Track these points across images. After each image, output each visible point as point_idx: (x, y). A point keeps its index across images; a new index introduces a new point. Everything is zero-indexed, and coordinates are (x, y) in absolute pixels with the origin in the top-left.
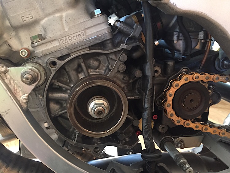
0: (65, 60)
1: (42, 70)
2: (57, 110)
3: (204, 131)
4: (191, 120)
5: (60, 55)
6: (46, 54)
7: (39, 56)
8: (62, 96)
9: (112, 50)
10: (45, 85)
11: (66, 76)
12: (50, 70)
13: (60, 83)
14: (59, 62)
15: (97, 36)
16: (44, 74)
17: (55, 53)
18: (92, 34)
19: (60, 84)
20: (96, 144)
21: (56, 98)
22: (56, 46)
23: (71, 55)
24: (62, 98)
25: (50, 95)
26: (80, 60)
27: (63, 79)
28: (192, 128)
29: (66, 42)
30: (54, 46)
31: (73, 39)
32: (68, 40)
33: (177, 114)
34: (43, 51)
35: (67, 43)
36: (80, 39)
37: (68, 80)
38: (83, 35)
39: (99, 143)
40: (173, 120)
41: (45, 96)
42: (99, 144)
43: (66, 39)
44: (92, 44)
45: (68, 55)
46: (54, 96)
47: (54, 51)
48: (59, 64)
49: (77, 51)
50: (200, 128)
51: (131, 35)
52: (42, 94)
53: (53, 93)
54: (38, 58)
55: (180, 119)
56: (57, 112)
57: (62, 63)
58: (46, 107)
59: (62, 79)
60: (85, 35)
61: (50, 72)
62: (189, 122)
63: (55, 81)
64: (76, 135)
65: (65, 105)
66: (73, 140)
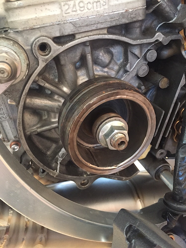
0: (66, 45)
1: (23, 56)
2: (34, 125)
5: (58, 35)
6: (34, 27)
7: (20, 29)
9: (142, 40)
12: (37, 59)
13: (47, 82)
14: (56, 47)
15: (127, 11)
16: (26, 66)
17: (50, 27)
18: (119, 5)
19: (47, 85)
21: (38, 107)
22: (54, 15)
23: (77, 36)
24: (46, 108)
26: (86, 49)
29: (73, 11)
30: (51, 13)
31: (86, 8)
32: (78, 8)
34: (29, 20)
35: (74, 13)
36: (99, 9)
37: (56, 78)
38: (104, 4)
41: (22, 103)
43: (74, 5)
44: (114, 24)
45: (72, 37)
46: (34, 104)
47: (48, 25)
48: (55, 51)
49: (88, 31)
51: (174, 20)
53: (33, 98)
54: (17, 32)
57: (59, 49)
60: (108, 4)
61: (36, 63)
63: (40, 79)
64: (59, 163)
65: (46, 117)
66: (54, 170)
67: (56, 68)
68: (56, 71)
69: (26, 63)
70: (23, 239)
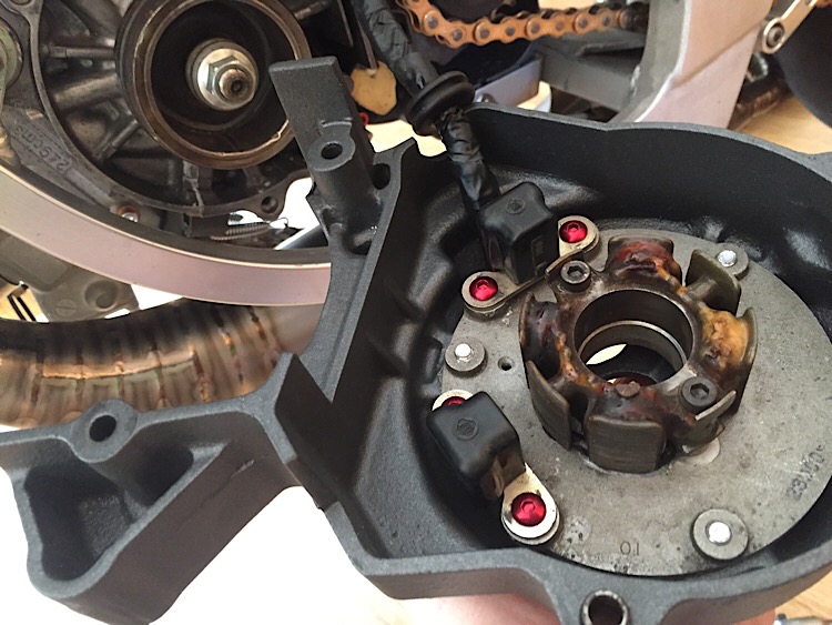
2: (102, 139)
3: (532, 37)
4: (489, 16)
8: (96, 87)
10: (28, 70)
11: (73, 18)
12: (21, 15)
13: (69, 46)
16: (9, 37)
19: (71, 52)
20: (261, 191)
21: (82, 100)
24: (98, 95)
25: (58, 97)
27: (68, 30)
28: (497, 43)
33: (446, 16)
37: (84, 30)
39: (267, 184)
40: (441, 37)
41: (47, 106)
42: (268, 187)
46: (72, 98)
50: (519, 34)
52: (36, 103)
55: (459, 25)
56: (105, 142)
58: (68, 138)
59: (66, 34)
61: (23, 23)
62: (484, 24)
63: (53, 48)
64: (195, 190)
65: (117, 114)
66: (191, 205)
67: (70, 11)
68: (76, 17)
69: (7, 33)
70: (241, 377)
